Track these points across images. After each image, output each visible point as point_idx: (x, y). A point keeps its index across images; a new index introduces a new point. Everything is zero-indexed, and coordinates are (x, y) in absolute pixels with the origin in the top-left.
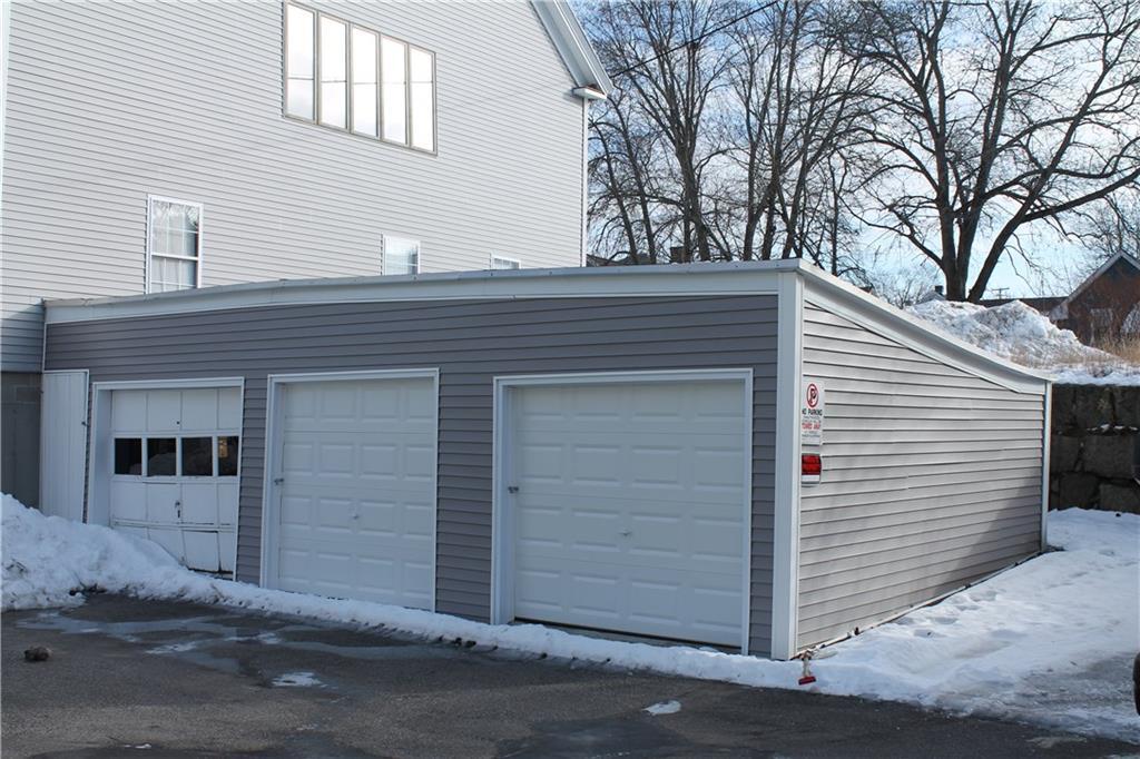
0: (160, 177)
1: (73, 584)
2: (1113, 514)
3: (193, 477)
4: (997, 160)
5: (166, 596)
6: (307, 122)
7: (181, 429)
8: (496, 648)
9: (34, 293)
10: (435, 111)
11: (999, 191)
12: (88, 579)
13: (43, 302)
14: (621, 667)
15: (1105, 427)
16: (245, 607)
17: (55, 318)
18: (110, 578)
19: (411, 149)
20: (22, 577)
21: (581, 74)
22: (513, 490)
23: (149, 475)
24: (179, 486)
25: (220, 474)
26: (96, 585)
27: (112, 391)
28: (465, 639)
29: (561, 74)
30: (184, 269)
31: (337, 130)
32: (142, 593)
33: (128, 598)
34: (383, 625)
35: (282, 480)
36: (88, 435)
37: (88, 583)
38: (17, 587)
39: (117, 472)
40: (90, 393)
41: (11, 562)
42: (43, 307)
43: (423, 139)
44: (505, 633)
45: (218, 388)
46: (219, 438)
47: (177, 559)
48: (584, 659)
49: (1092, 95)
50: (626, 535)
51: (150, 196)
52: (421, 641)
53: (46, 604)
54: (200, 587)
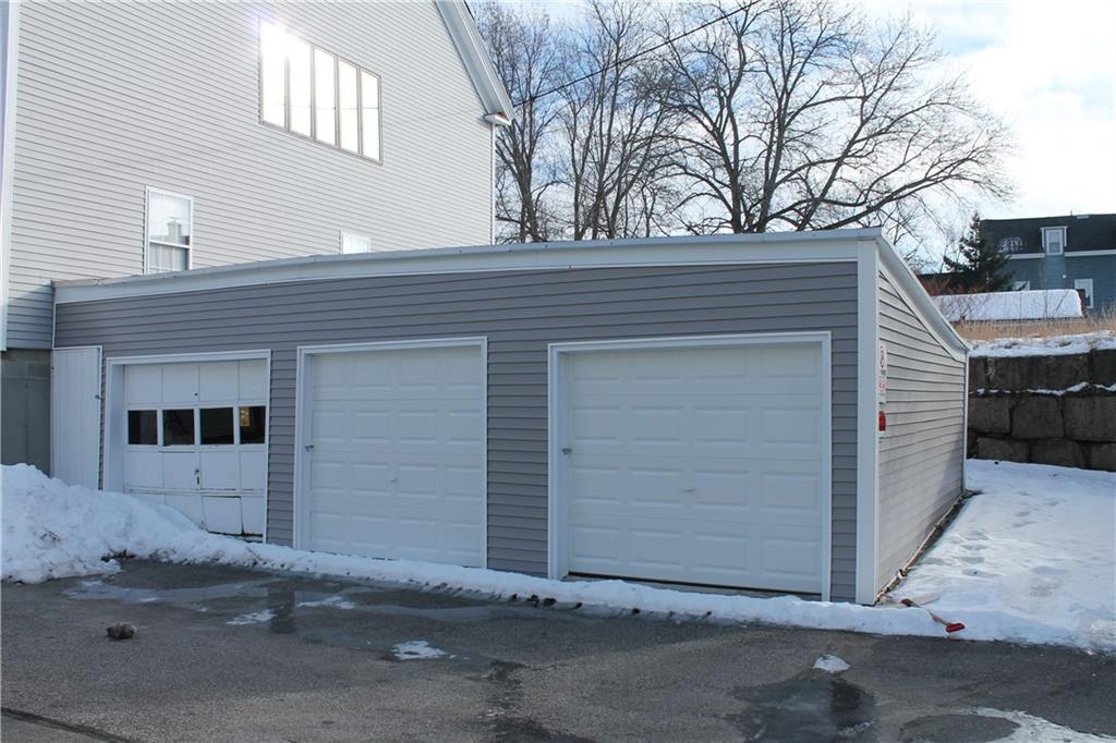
0: (156, 170)
1: (105, 552)
2: (992, 462)
3: (213, 446)
4: (775, 191)
5: (201, 560)
6: (279, 128)
7: (199, 401)
8: (579, 605)
9: (43, 274)
10: (380, 126)
11: (778, 215)
12: (118, 545)
13: (52, 283)
14: (727, 619)
15: (981, 391)
16: (288, 570)
17: (64, 298)
18: (138, 543)
19: (362, 158)
20: (54, 546)
21: (491, 103)
22: (567, 451)
23: (165, 444)
24: (198, 454)
25: (242, 442)
26: (125, 551)
27: (124, 366)
28: (542, 597)
29: (476, 102)
30: (177, 257)
31: (303, 137)
32: (175, 558)
33: (161, 563)
34: (445, 585)
35: (312, 447)
36: (102, 408)
37: (118, 550)
38: (52, 556)
39: (131, 442)
40: (103, 368)
41: (44, 532)
42: (53, 287)
43: (372, 151)
44: (587, 590)
45: (239, 360)
46: (240, 408)
47: (196, 523)
48: (682, 613)
49: (852, 142)
50: (690, 491)
51: (148, 187)
52: (494, 600)
53: (84, 572)
54: (235, 551)
